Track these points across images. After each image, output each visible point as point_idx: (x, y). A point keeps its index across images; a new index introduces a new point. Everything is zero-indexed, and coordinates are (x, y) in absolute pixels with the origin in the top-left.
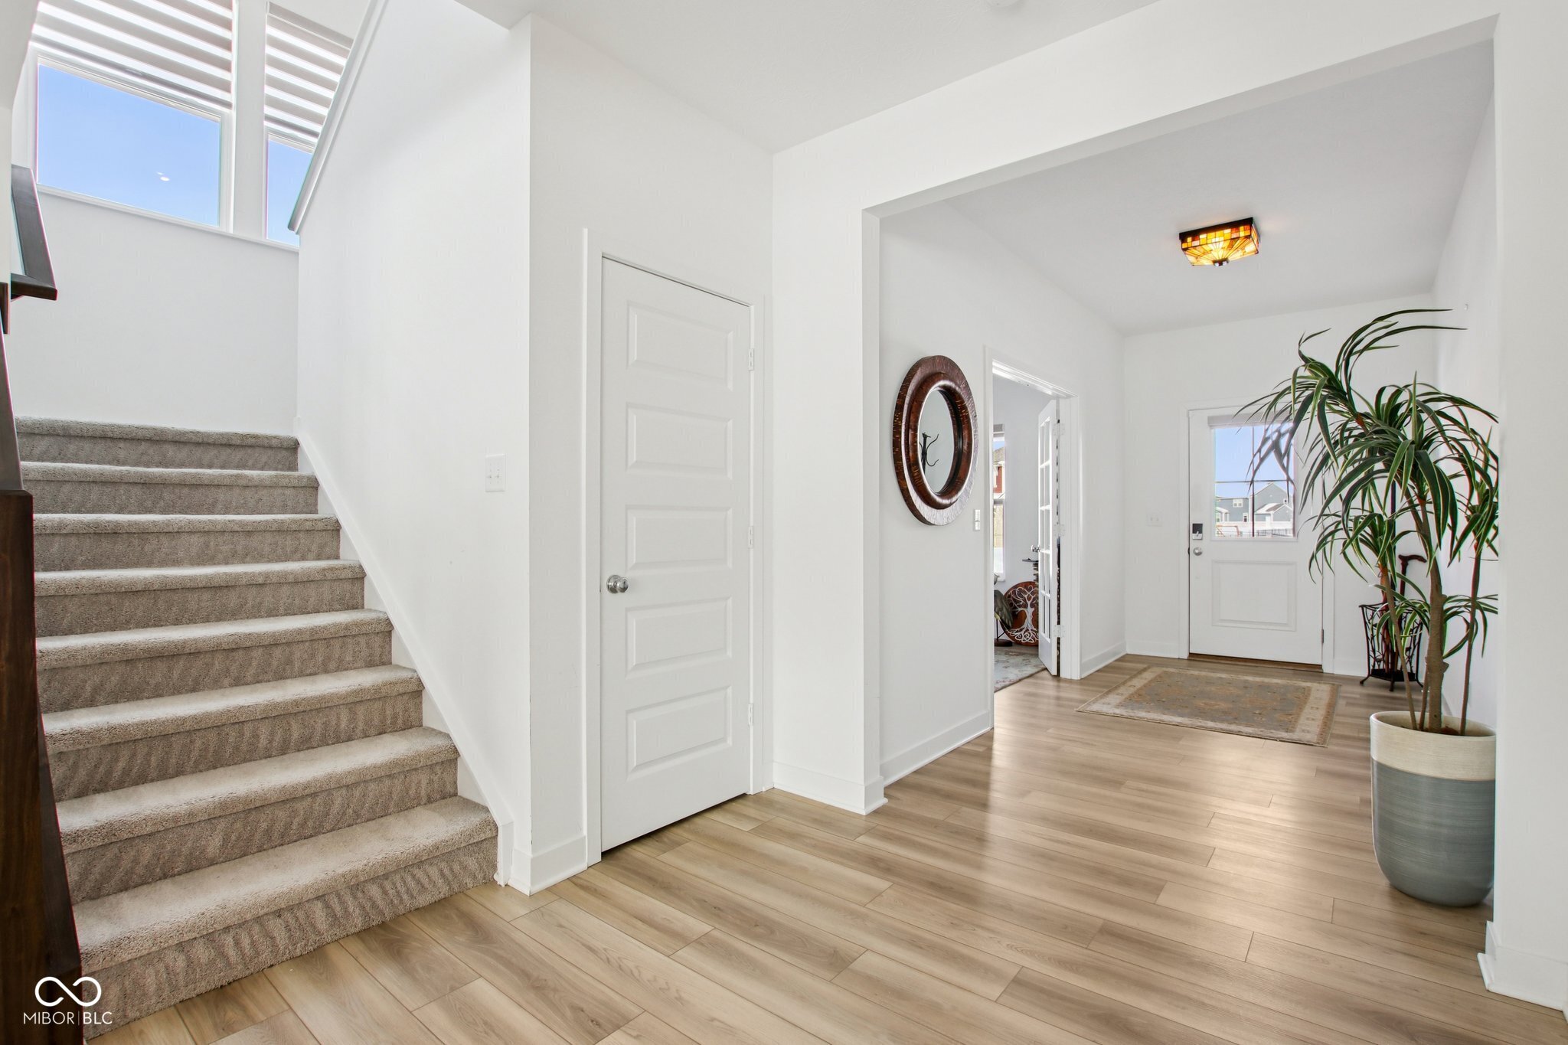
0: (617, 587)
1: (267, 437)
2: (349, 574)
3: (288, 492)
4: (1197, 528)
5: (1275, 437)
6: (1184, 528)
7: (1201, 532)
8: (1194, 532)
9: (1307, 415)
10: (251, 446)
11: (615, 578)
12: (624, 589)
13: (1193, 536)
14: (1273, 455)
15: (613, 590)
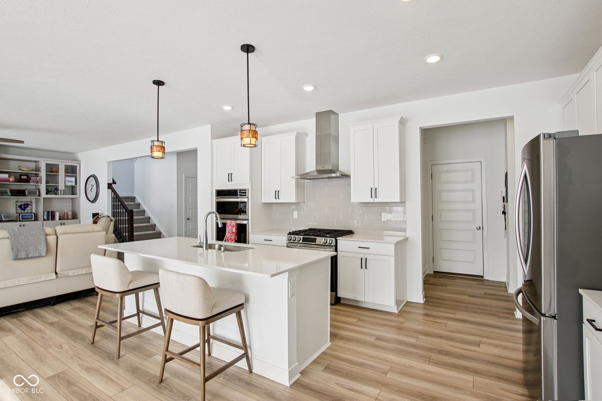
0: (188, 219)
1: (131, 197)
2: (148, 218)
3: (136, 206)
10: (129, 198)
11: (188, 218)
12: (189, 219)
15: (187, 219)
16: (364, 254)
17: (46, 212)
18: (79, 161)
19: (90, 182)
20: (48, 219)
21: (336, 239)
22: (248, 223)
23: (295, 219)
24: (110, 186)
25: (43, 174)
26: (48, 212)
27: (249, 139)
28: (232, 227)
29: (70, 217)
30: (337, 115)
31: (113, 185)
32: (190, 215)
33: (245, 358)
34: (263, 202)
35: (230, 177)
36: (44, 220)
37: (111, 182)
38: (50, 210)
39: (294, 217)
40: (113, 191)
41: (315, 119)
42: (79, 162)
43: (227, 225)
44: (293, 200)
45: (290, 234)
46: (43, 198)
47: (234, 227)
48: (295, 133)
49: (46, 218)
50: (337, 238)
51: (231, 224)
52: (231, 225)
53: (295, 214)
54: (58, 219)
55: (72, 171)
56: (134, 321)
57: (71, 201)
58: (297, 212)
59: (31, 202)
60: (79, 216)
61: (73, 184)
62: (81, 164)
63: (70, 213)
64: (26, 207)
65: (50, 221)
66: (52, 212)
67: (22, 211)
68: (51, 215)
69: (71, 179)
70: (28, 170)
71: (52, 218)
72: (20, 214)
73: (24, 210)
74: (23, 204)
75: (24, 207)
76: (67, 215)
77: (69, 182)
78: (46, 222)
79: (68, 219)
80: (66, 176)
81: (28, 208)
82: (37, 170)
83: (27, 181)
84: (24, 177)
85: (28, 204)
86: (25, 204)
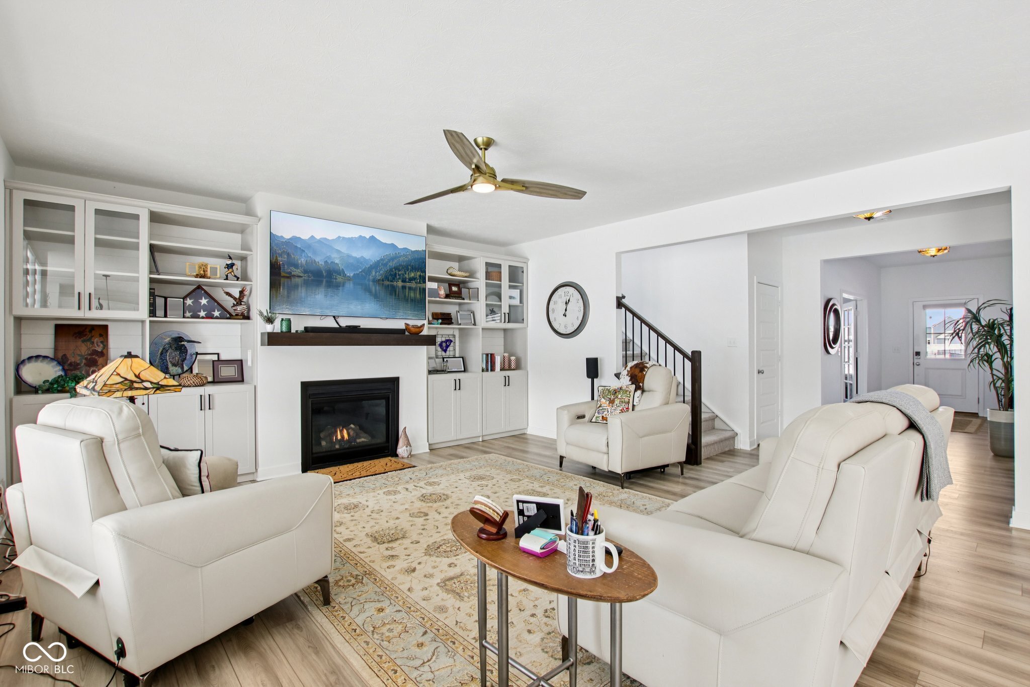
4: (918, 354)
5: (957, 331)
6: (911, 354)
7: (919, 355)
8: (916, 355)
9: (968, 326)
11: (759, 370)
13: (915, 357)
14: (957, 337)
17: (484, 356)
18: (526, 260)
19: (561, 298)
20: (487, 370)
24: (620, 304)
25: (480, 283)
26: (487, 355)
29: (513, 366)
31: (624, 300)
36: (483, 371)
37: (621, 295)
38: (489, 351)
40: (629, 310)
42: (523, 260)
46: (482, 329)
49: (484, 367)
54: (499, 370)
55: (516, 275)
57: (502, 334)
59: (454, 336)
60: (526, 363)
61: (516, 302)
62: (529, 263)
63: (513, 358)
64: (447, 346)
65: (490, 373)
66: (491, 354)
67: (443, 353)
68: (490, 362)
69: (516, 293)
70: (459, 276)
71: (491, 366)
72: (443, 358)
73: (445, 351)
74: (444, 339)
75: (446, 345)
76: (510, 361)
77: (511, 297)
78: (485, 373)
79: (510, 369)
80: (511, 287)
81: (451, 348)
82: (472, 275)
83: (458, 295)
84: (454, 289)
85: (451, 341)
86: (447, 341)
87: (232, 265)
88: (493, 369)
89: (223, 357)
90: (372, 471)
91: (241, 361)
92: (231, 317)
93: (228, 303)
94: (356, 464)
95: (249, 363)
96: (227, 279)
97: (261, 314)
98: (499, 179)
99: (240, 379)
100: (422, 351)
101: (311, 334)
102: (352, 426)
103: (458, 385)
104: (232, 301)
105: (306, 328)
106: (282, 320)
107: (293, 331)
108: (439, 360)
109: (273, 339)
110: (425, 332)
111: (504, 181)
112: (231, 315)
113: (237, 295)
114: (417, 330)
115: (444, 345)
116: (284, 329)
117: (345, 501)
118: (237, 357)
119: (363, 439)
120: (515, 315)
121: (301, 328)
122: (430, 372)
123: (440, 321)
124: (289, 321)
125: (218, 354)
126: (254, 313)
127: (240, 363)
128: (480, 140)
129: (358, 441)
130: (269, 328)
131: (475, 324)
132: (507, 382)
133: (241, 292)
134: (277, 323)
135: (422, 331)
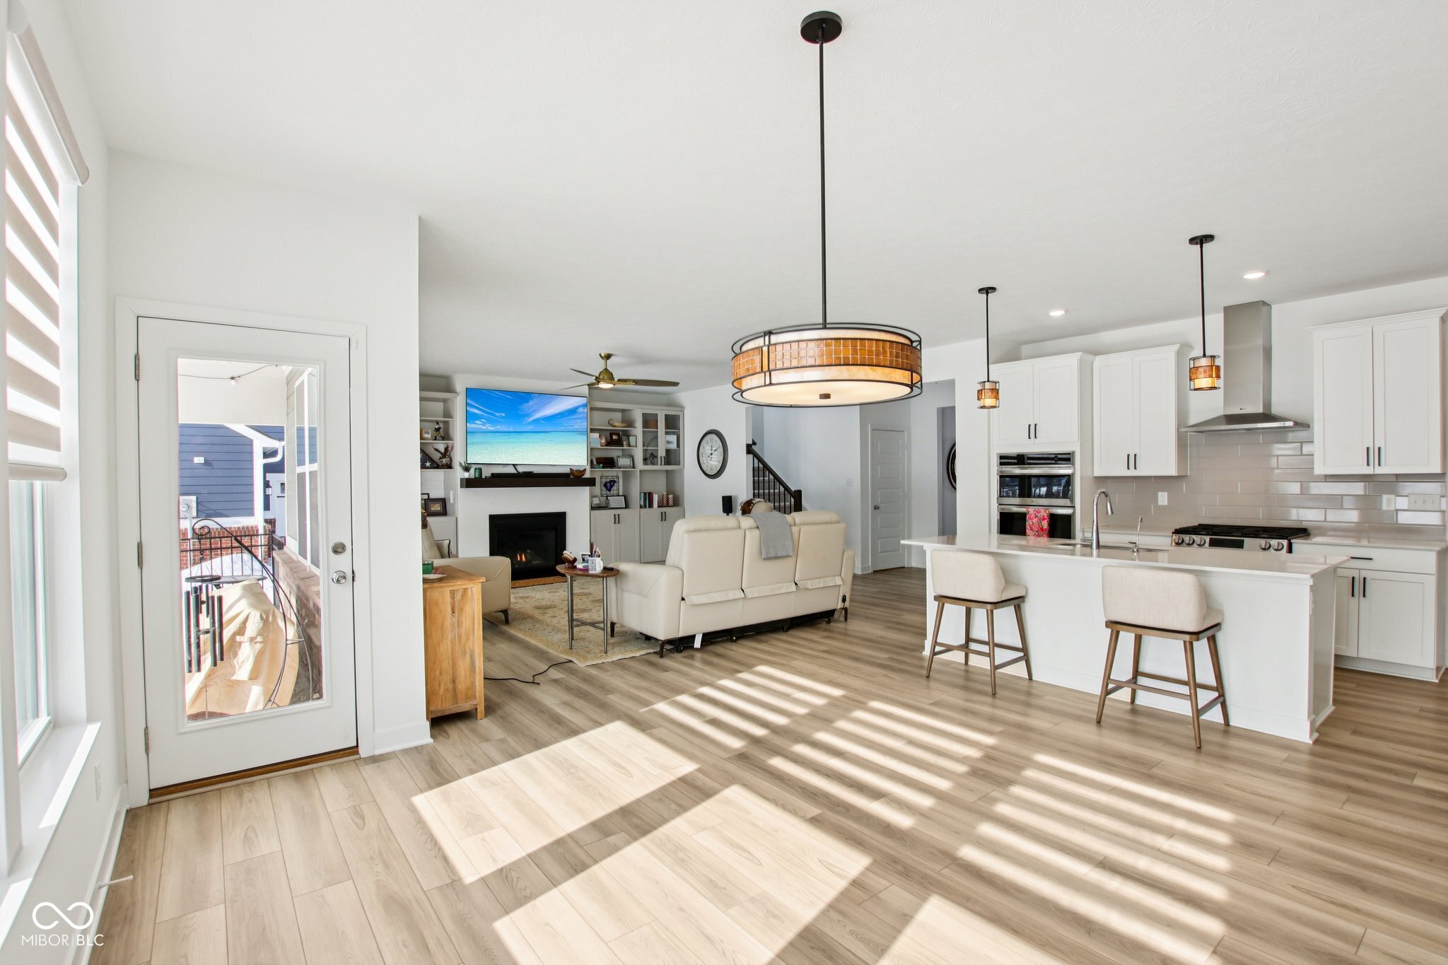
12: (878, 508)
15: (875, 508)
16: (1359, 569)
17: (642, 494)
18: (682, 408)
19: (708, 443)
20: (645, 507)
21: (1289, 541)
22: (1074, 513)
23: (1163, 507)
24: (749, 449)
25: (638, 430)
26: (645, 494)
27: (1210, 379)
28: (1039, 519)
29: (671, 502)
30: (1269, 307)
31: (753, 447)
32: (879, 501)
33: (1219, 705)
34: (1097, 474)
35: (1033, 431)
36: (641, 507)
37: (751, 443)
38: (647, 490)
39: (1160, 503)
40: (756, 456)
41: (1223, 314)
42: (679, 409)
43: (1027, 517)
44: (1172, 471)
45: (1177, 532)
46: (640, 471)
47: (1044, 519)
48: (1177, 347)
49: (642, 504)
50: (1292, 541)
51: (1039, 515)
52: (1036, 516)
53: (1163, 498)
54: (656, 506)
55: (673, 424)
56: (958, 657)
57: (664, 475)
58: (1166, 493)
59: (618, 477)
60: (683, 501)
61: (674, 446)
62: (685, 411)
63: (671, 496)
64: (612, 486)
65: (648, 510)
66: (649, 493)
67: (608, 492)
68: (648, 499)
69: (673, 438)
70: (619, 425)
71: (649, 504)
72: (607, 497)
73: (610, 490)
74: (608, 480)
75: (609, 485)
76: (668, 499)
77: (668, 442)
78: (643, 510)
79: (668, 506)
80: (667, 433)
81: (615, 488)
82: (631, 424)
83: (618, 443)
84: (615, 437)
85: (615, 482)
86: (611, 481)
87: (439, 428)
88: (651, 506)
89: (431, 497)
90: (543, 583)
91: (444, 499)
92: (438, 467)
93: (436, 456)
94: (531, 580)
95: (452, 501)
96: (435, 439)
97: (461, 464)
98: (616, 380)
99: (444, 512)
100: (585, 491)
101: (496, 479)
102: (529, 551)
103: (617, 520)
104: (439, 455)
105: (492, 474)
106: (476, 469)
107: (483, 477)
108: (603, 499)
109: (468, 483)
110: (587, 475)
111: (619, 380)
112: (437, 465)
113: (443, 451)
114: (580, 474)
115: (608, 485)
116: (477, 476)
117: (521, 595)
118: (442, 496)
119: (536, 562)
120: (672, 457)
121: (489, 475)
122: (593, 508)
123: (601, 465)
124: (480, 469)
125: (428, 494)
126: (456, 464)
127: (443, 501)
128: (603, 355)
129: (533, 563)
130: (466, 475)
131: (634, 467)
132: (663, 517)
133: (446, 449)
134: (472, 471)
135: (584, 474)
